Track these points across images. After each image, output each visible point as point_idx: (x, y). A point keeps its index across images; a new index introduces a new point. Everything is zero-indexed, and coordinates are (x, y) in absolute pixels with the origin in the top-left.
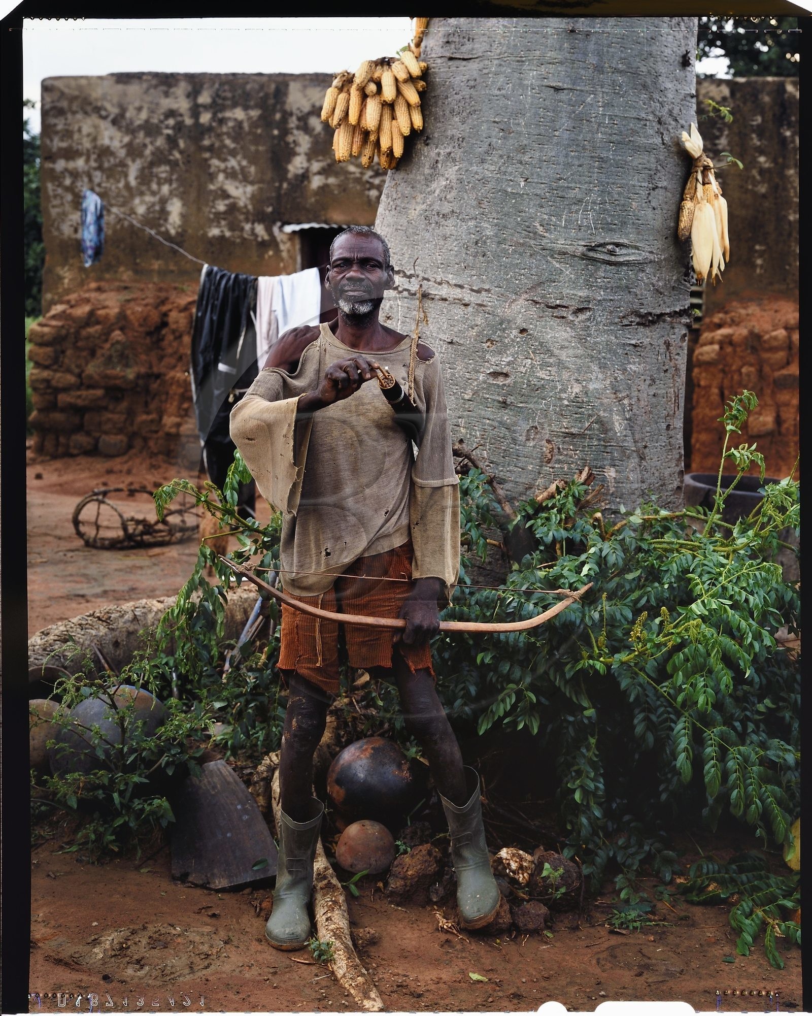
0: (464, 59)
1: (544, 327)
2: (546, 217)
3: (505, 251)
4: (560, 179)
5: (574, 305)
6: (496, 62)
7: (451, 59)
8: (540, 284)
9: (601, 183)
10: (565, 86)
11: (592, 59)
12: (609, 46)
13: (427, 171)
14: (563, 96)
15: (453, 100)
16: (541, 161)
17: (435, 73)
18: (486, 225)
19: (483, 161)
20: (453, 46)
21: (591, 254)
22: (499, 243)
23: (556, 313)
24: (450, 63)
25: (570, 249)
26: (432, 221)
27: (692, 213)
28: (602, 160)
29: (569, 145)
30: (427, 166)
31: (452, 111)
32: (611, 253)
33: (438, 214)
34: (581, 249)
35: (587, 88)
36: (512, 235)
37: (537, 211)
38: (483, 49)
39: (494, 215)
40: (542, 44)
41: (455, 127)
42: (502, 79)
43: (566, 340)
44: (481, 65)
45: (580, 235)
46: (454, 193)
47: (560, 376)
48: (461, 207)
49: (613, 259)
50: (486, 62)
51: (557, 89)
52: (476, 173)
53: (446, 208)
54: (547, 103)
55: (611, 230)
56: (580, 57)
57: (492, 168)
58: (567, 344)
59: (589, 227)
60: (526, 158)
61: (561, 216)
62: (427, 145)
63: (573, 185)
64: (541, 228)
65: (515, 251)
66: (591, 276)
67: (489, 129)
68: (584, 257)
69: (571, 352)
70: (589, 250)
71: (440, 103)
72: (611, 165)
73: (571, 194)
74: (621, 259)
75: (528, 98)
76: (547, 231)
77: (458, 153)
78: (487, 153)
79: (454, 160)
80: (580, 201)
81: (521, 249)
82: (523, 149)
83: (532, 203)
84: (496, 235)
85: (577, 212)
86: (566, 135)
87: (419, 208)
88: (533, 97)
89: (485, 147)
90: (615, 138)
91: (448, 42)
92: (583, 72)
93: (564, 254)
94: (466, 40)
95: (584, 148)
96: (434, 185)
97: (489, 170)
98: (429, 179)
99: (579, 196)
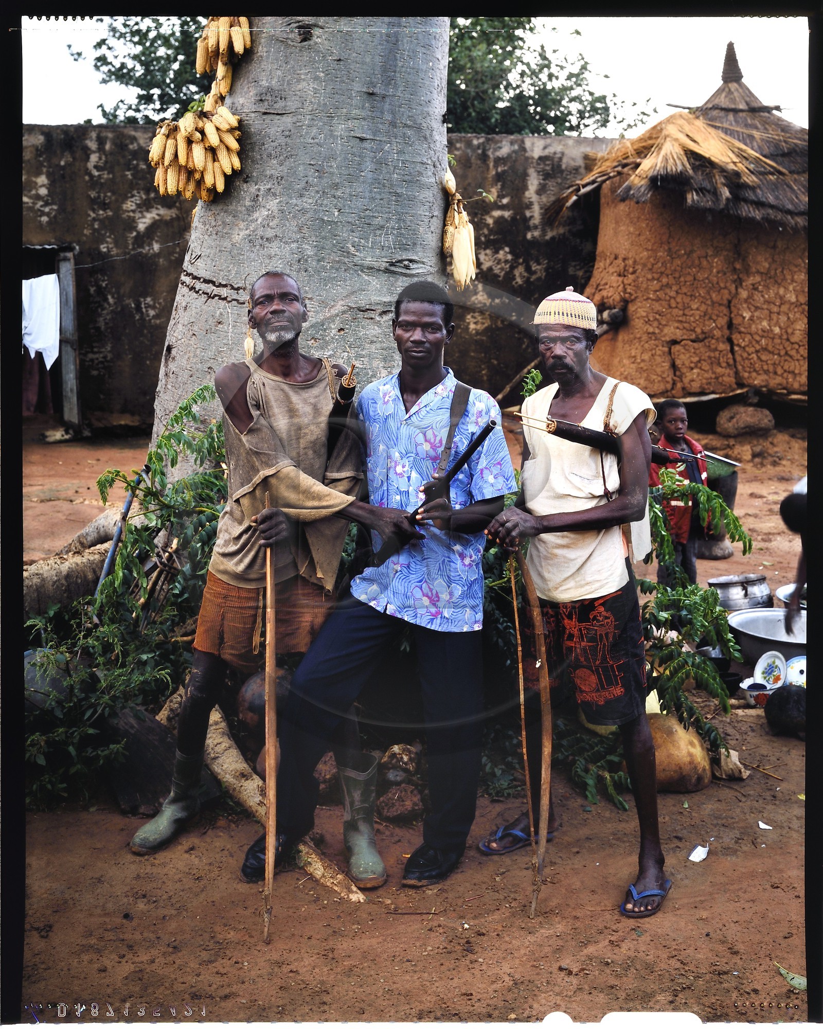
0: (278, 114)
1: (357, 326)
2: (356, 240)
3: (324, 267)
4: (367, 210)
5: (380, 309)
6: (308, 117)
7: (265, 113)
8: (353, 293)
9: (398, 213)
10: (368, 137)
11: (388, 117)
12: (400, 107)
13: (248, 203)
14: (366, 145)
15: (269, 146)
16: (351, 195)
17: (250, 125)
18: (307, 247)
19: (301, 196)
20: (266, 103)
21: (393, 268)
22: (319, 261)
23: (366, 315)
24: (265, 117)
25: (376, 265)
26: (257, 243)
27: (453, 235)
28: (397, 195)
29: (372, 183)
30: (248, 199)
31: (269, 156)
32: (407, 267)
33: (262, 238)
34: (384, 264)
35: (384, 139)
36: (330, 254)
37: (349, 235)
38: (296, 106)
39: (314, 239)
40: (348, 104)
41: (273, 168)
42: (314, 131)
43: (375, 336)
44: (295, 119)
45: (383, 254)
46: (276, 221)
47: (370, 364)
48: (283, 232)
49: (408, 271)
50: (300, 117)
51: (362, 139)
52: (296, 205)
53: (270, 233)
54: (354, 150)
55: (406, 249)
56: (378, 114)
57: (310, 201)
58: (375, 339)
59: (389, 247)
60: (339, 193)
61: (368, 239)
62: (247, 182)
63: (376, 214)
64: (353, 249)
65: (332, 267)
66: (392, 286)
67: (305, 170)
68: (386, 271)
69: (378, 345)
70: (391, 265)
71: (257, 148)
72: (405, 199)
73: (376, 222)
74: (414, 272)
75: (338, 146)
76: (358, 250)
77: (278, 189)
78: (305, 189)
79: (274, 195)
80: (382, 227)
81: (337, 266)
82: (336, 186)
83: (345, 229)
84: (316, 255)
85: (380, 235)
86: (370, 175)
87: (242, 234)
88: (342, 145)
89: (303, 184)
90: (406, 178)
91: (261, 100)
92: (381, 126)
93: (372, 268)
94: (278, 99)
95: (384, 186)
96: (256, 215)
97: (307, 202)
98: (250, 210)
99: (382, 223)
